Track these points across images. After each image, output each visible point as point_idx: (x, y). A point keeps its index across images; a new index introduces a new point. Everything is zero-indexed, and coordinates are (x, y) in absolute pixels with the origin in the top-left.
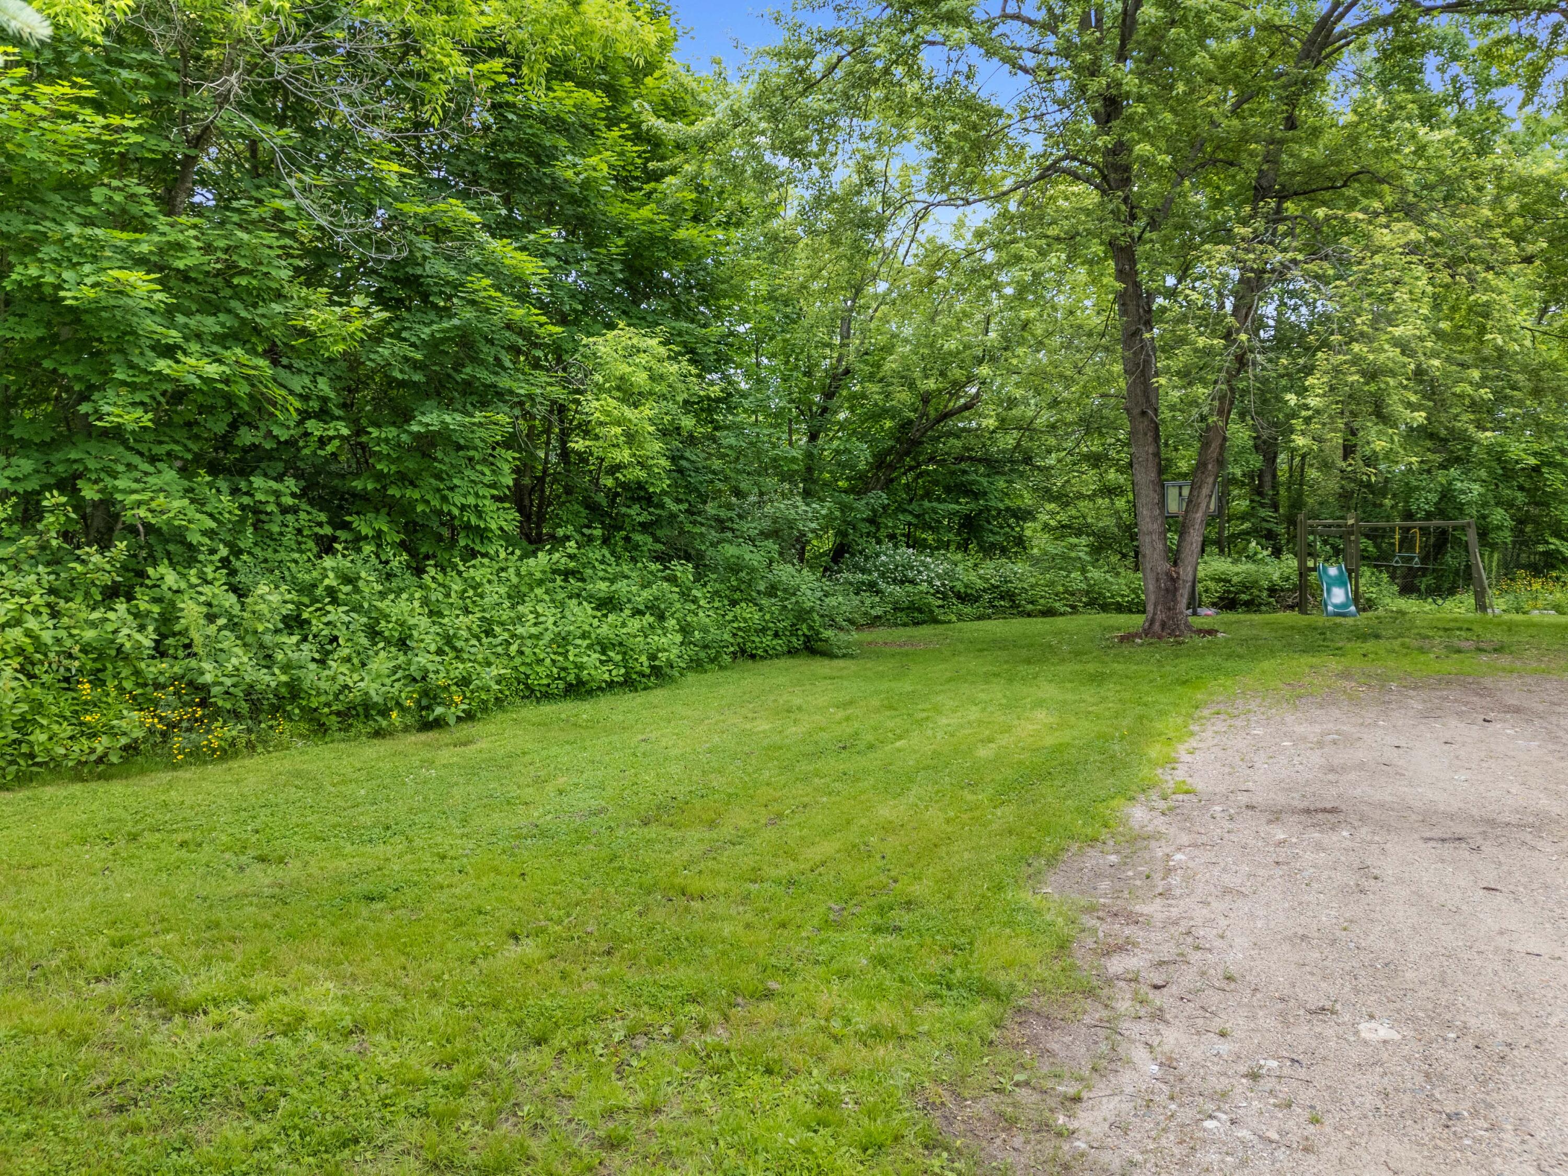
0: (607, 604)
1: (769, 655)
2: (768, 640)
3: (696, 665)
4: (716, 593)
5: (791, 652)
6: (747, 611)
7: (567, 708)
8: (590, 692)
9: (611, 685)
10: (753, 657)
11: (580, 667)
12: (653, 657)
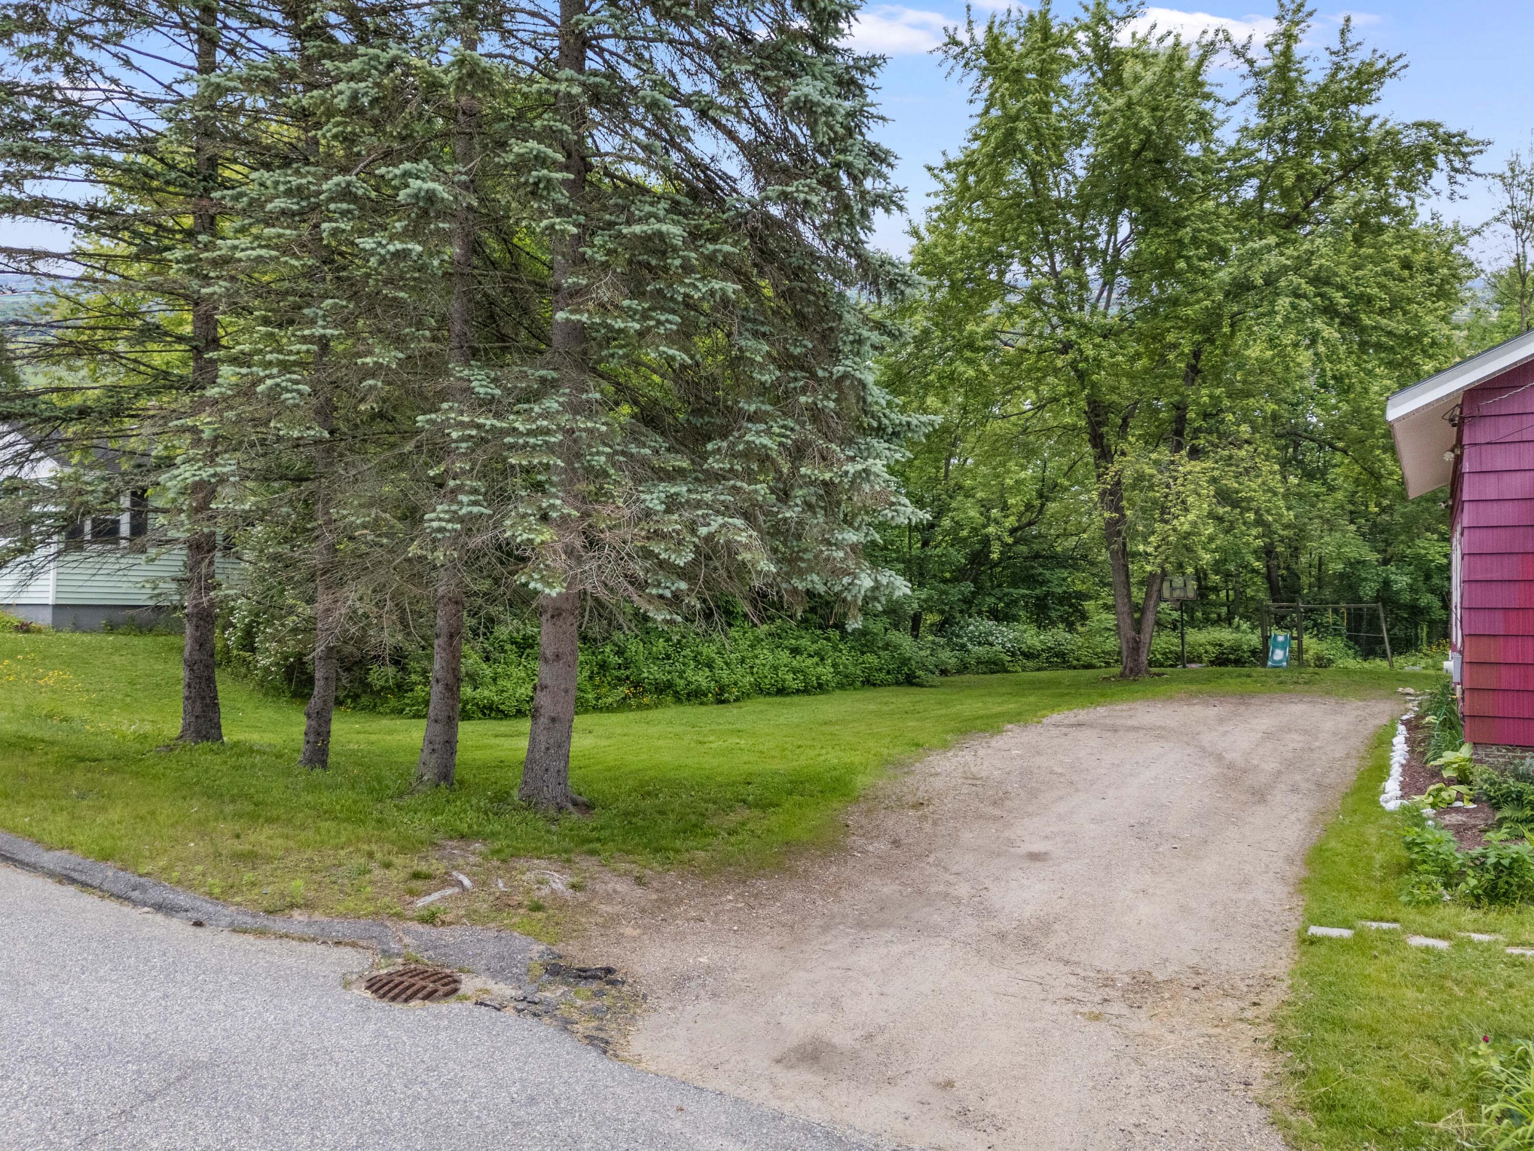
0: (795, 651)
1: (883, 684)
2: (882, 675)
3: (841, 686)
4: (853, 647)
5: (898, 683)
6: (871, 658)
7: (778, 699)
8: (788, 694)
9: (798, 691)
10: (874, 685)
11: (784, 681)
12: (818, 678)
